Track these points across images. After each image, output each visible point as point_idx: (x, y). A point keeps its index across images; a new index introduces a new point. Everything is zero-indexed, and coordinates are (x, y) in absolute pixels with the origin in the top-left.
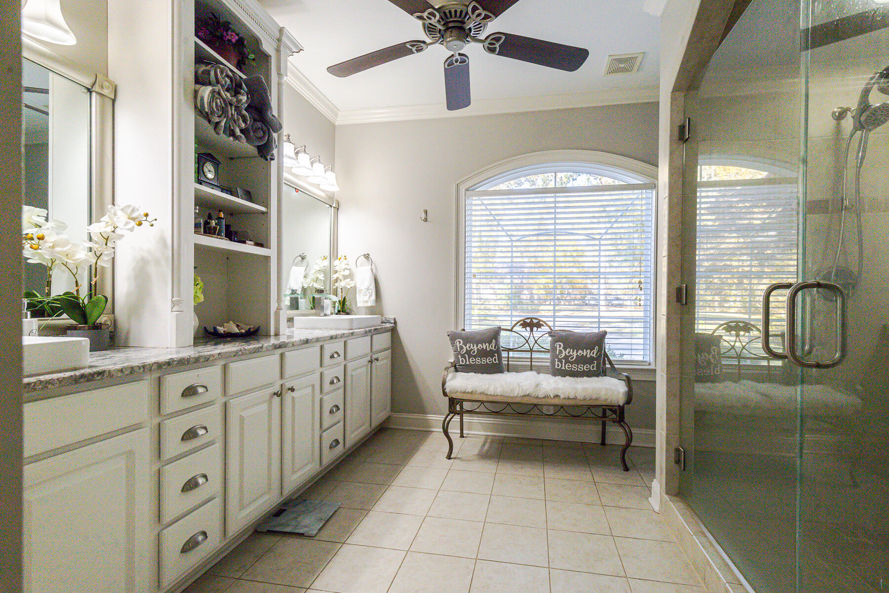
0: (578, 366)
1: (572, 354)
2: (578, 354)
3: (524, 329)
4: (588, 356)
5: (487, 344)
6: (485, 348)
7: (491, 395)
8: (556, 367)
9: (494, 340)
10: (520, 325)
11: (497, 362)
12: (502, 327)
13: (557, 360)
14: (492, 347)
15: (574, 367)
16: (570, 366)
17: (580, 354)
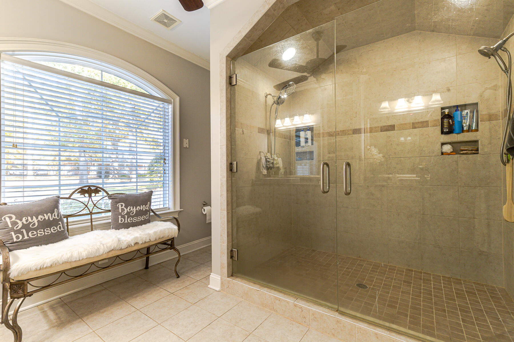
0: (137, 218)
1: (132, 210)
2: (137, 209)
3: (83, 196)
4: (144, 210)
5: (49, 214)
6: (47, 218)
7: (75, 261)
8: (120, 222)
9: (55, 209)
10: (78, 193)
11: (62, 229)
12: (61, 196)
13: (120, 217)
14: (55, 216)
15: (135, 220)
16: (132, 219)
17: (138, 209)
